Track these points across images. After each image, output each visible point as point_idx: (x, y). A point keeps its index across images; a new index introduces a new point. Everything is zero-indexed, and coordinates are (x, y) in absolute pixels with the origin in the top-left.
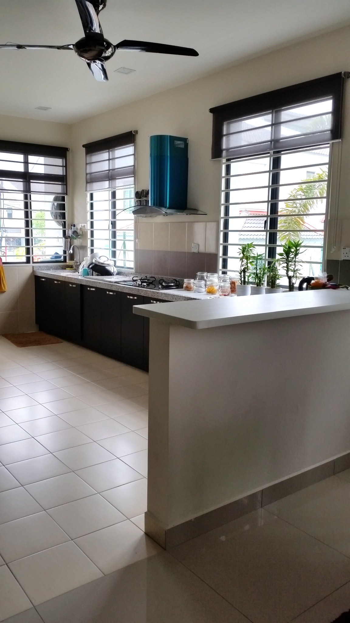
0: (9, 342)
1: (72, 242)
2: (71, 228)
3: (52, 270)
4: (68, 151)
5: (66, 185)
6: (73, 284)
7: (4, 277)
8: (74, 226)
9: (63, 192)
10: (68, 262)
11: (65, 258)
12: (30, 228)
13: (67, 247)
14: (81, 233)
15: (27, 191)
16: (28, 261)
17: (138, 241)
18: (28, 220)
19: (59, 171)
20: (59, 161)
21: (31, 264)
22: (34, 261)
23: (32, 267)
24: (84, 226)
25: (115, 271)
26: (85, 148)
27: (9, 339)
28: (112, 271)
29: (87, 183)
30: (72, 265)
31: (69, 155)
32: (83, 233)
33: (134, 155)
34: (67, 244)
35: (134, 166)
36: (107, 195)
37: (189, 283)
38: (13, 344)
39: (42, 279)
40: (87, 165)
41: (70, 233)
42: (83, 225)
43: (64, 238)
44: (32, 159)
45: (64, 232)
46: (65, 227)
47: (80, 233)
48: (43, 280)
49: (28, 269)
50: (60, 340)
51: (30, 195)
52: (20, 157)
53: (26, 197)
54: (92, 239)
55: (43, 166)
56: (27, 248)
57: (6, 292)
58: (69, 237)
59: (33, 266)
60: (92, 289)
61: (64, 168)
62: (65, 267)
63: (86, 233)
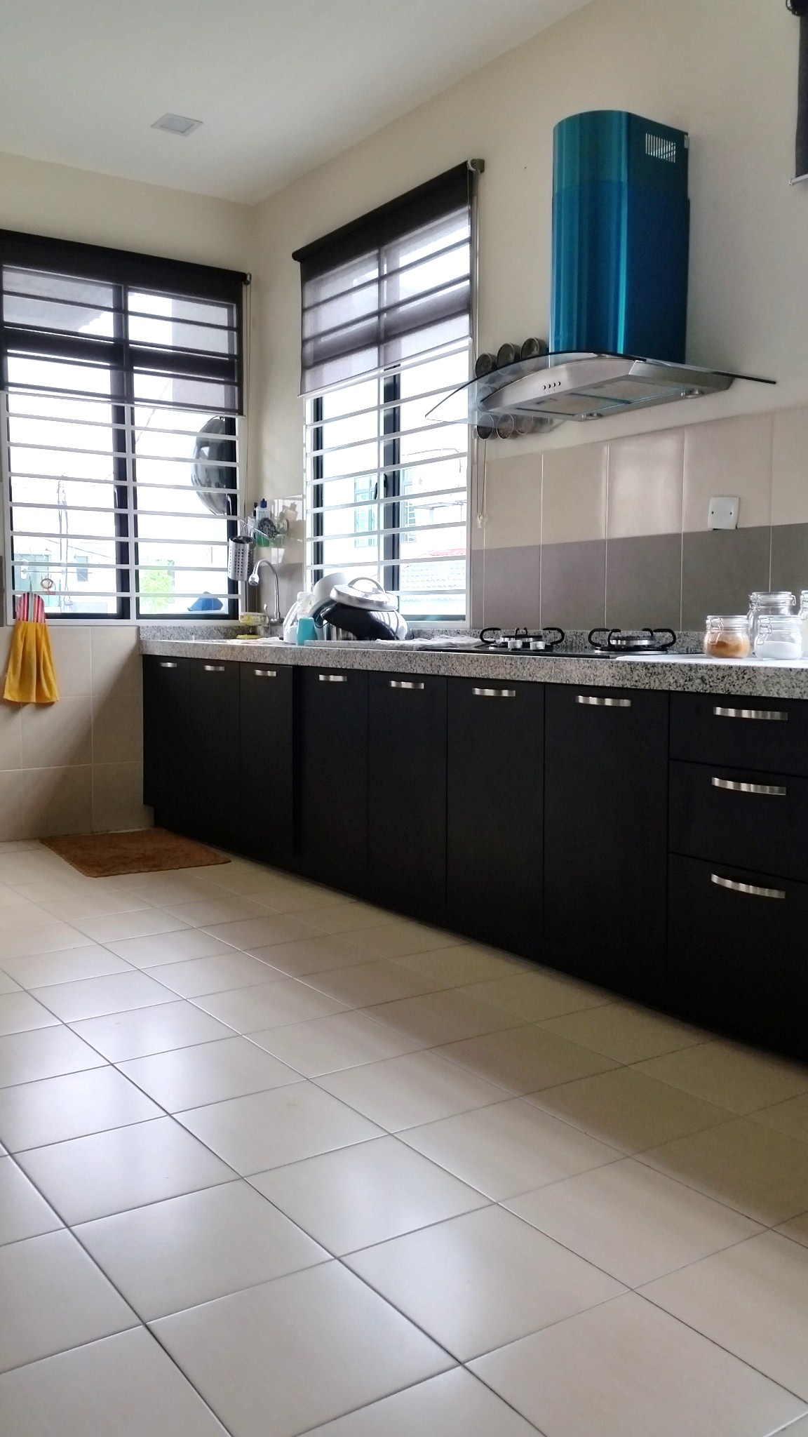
0: (60, 861)
1: (255, 553)
2: (255, 512)
3: (195, 639)
4: (248, 283)
5: (240, 385)
6: (265, 667)
7: (50, 659)
8: (264, 504)
9: (230, 407)
10: (244, 617)
11: (233, 604)
12: (129, 511)
13: (240, 570)
14: (283, 525)
15: (123, 396)
16: (124, 610)
17: (482, 523)
18: (126, 487)
19: (217, 343)
20: (219, 314)
21: (133, 620)
22: (141, 613)
23: (135, 628)
24: (293, 507)
25: (403, 628)
26: (299, 263)
27: (61, 852)
28: (393, 627)
29: (305, 368)
30: (254, 624)
31: (250, 295)
32: (291, 527)
33: (471, 240)
34: (241, 561)
35: (470, 277)
36: (372, 392)
37: (728, 630)
38: (71, 867)
39: (164, 665)
40: (306, 313)
41: (249, 527)
42: (288, 503)
43: (231, 543)
44: (138, 300)
45: (232, 527)
46: (235, 513)
47: (281, 526)
48: (169, 665)
49: (122, 637)
50: (223, 855)
51: (132, 409)
52: (103, 294)
53: (119, 415)
54: (320, 539)
55: (170, 323)
56: (122, 570)
57: (54, 706)
58: (248, 540)
59: (139, 628)
60: (332, 678)
61: (235, 333)
62: (234, 633)
63: (301, 524)
